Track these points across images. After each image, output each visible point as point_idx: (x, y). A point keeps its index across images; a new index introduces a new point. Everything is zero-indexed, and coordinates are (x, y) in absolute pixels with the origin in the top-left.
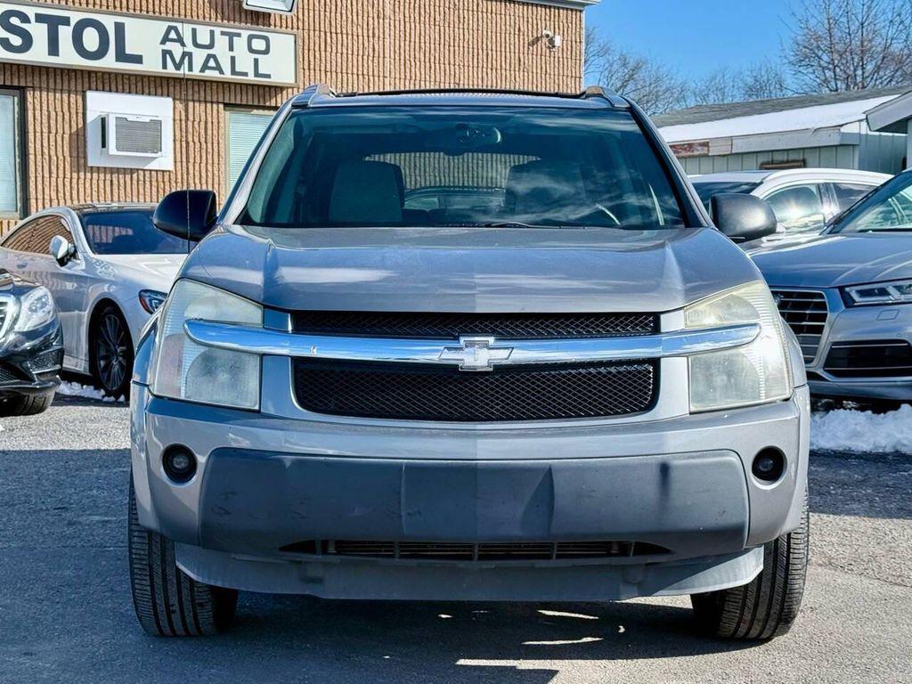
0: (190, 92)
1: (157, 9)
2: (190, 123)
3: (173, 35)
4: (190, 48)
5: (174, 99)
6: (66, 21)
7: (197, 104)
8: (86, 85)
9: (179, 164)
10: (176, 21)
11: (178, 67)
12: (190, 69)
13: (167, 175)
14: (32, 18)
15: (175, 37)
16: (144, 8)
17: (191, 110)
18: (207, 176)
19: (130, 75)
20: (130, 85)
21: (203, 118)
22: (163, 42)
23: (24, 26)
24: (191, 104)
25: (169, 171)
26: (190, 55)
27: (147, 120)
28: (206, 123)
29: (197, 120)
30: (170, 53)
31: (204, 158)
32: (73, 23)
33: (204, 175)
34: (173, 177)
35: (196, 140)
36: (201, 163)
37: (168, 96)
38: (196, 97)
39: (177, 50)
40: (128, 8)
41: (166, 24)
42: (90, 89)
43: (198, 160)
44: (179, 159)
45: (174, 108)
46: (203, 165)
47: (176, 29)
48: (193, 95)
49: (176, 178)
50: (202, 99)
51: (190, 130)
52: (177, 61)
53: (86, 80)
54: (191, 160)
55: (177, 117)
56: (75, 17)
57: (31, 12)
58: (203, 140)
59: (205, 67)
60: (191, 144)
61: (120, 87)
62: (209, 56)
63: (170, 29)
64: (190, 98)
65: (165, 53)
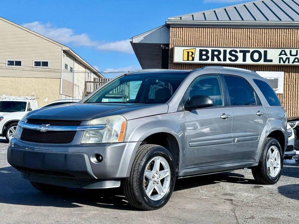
0: (290, 70)
1: (280, 45)
2: (290, 79)
3: (283, 53)
4: (289, 56)
5: (285, 72)
6: (249, 52)
7: (293, 73)
8: (256, 69)
9: (285, 92)
10: (285, 48)
11: (284, 62)
12: (289, 62)
13: (281, 95)
14: (238, 51)
15: (284, 53)
16: (276, 45)
17: (290, 75)
18: (295, 95)
19: (270, 66)
20: (270, 68)
21: (295, 78)
22: (280, 55)
23: (236, 54)
24: (290, 73)
25: (282, 94)
26: (289, 58)
27: (273, 79)
28: (296, 79)
29: (293, 78)
30: (282, 58)
31: (294, 90)
32: (251, 52)
33: (294, 95)
34: (283, 96)
35: (292, 84)
36: (293, 91)
37: (283, 71)
38: (293, 71)
39: (284, 57)
40: (271, 46)
41: (281, 50)
42: (257, 71)
43: (292, 90)
44: (285, 90)
45: (285, 75)
46: (294, 92)
47: (284, 51)
48: (291, 70)
49: (284, 96)
50: (295, 71)
51: (290, 81)
52: (284, 60)
53: (256, 68)
54: (290, 90)
55: (286, 77)
56: (251, 50)
57: (238, 50)
58: (294, 84)
59: (294, 62)
60: (290, 85)
61: (267, 69)
62: (295, 58)
63: (282, 51)
64: (290, 71)
65: (280, 58)
